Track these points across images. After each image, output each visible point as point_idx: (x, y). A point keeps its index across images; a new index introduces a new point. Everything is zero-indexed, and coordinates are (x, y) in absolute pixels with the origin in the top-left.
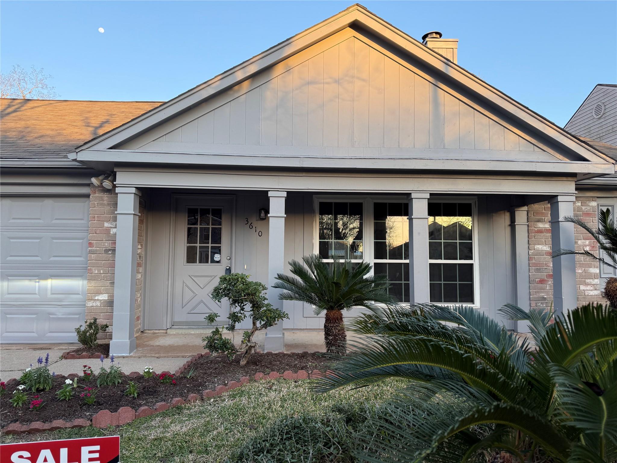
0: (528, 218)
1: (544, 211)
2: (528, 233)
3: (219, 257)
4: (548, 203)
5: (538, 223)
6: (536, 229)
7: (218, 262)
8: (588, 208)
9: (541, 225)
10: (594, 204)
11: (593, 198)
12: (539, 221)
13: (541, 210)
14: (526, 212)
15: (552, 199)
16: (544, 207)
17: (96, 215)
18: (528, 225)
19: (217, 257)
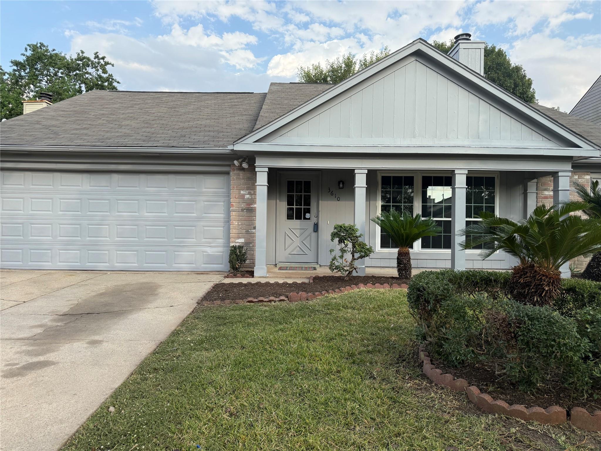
0: (537, 188)
1: (549, 183)
2: (537, 198)
3: (309, 215)
4: (552, 177)
5: (544, 191)
6: (543, 196)
7: (309, 219)
8: (584, 180)
9: (546, 193)
10: (588, 177)
11: (587, 173)
12: (546, 190)
13: (547, 182)
14: (536, 183)
15: (555, 174)
16: (549, 180)
17: (235, 186)
18: (537, 193)
19: (308, 216)
